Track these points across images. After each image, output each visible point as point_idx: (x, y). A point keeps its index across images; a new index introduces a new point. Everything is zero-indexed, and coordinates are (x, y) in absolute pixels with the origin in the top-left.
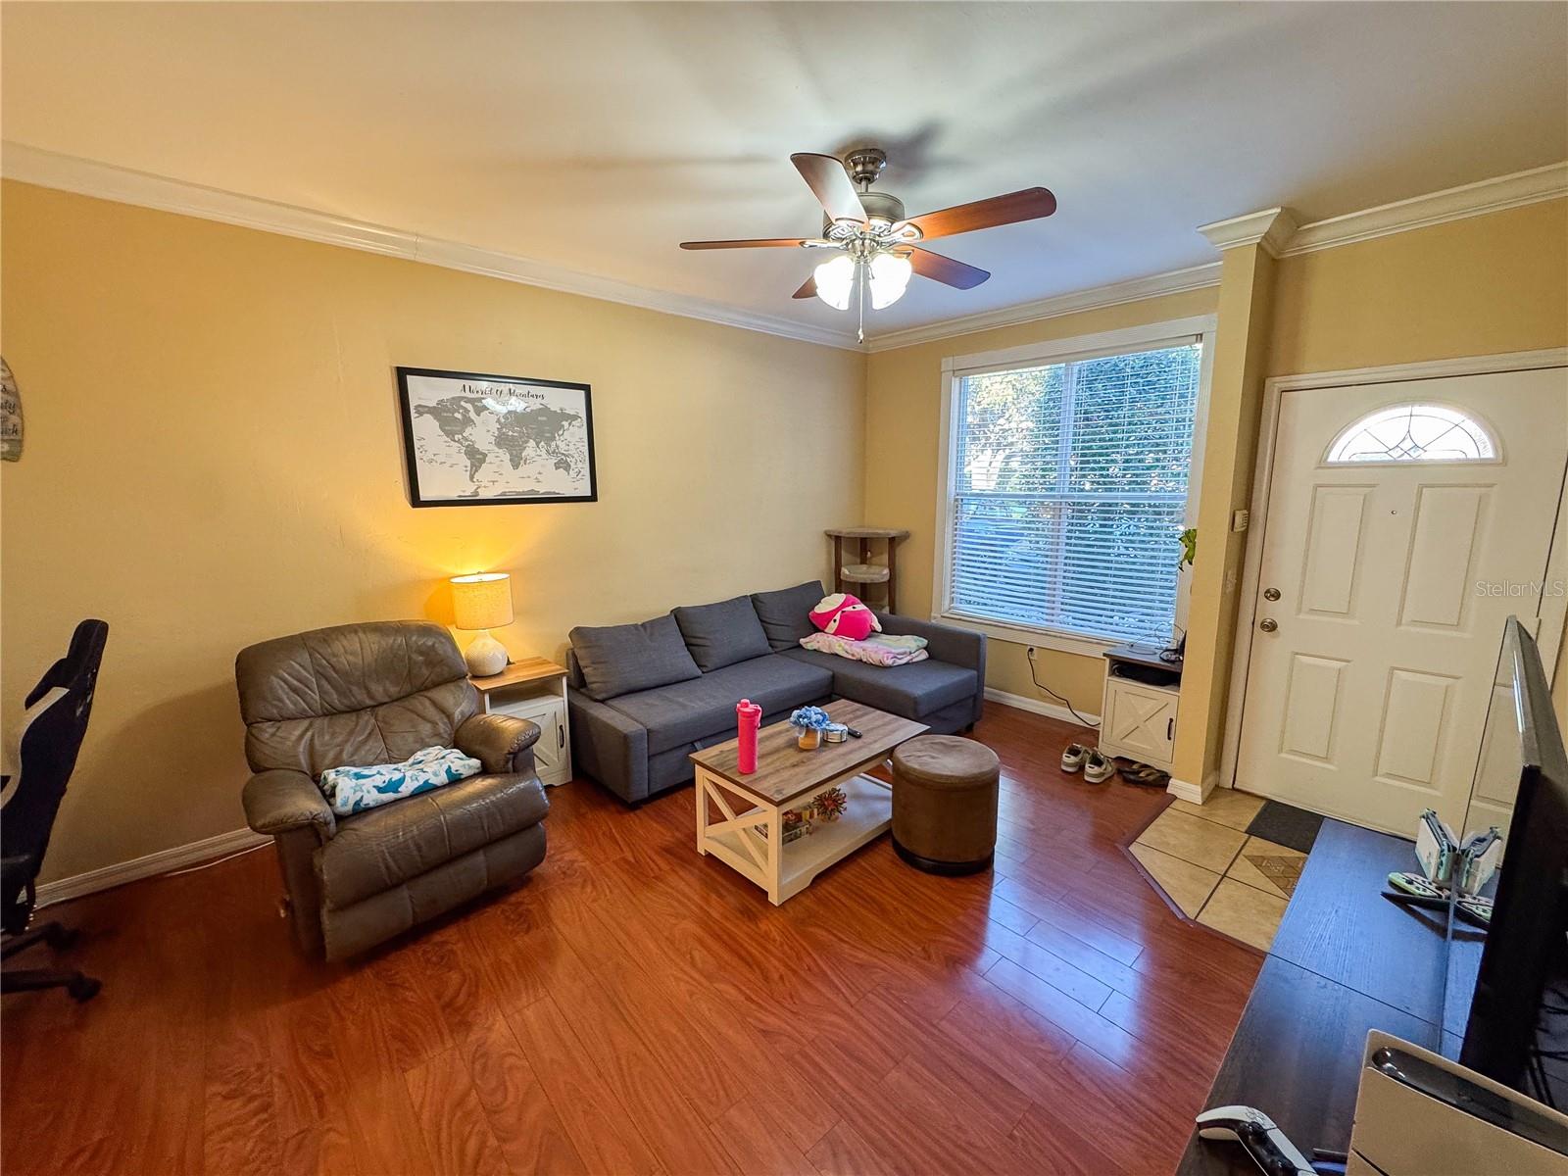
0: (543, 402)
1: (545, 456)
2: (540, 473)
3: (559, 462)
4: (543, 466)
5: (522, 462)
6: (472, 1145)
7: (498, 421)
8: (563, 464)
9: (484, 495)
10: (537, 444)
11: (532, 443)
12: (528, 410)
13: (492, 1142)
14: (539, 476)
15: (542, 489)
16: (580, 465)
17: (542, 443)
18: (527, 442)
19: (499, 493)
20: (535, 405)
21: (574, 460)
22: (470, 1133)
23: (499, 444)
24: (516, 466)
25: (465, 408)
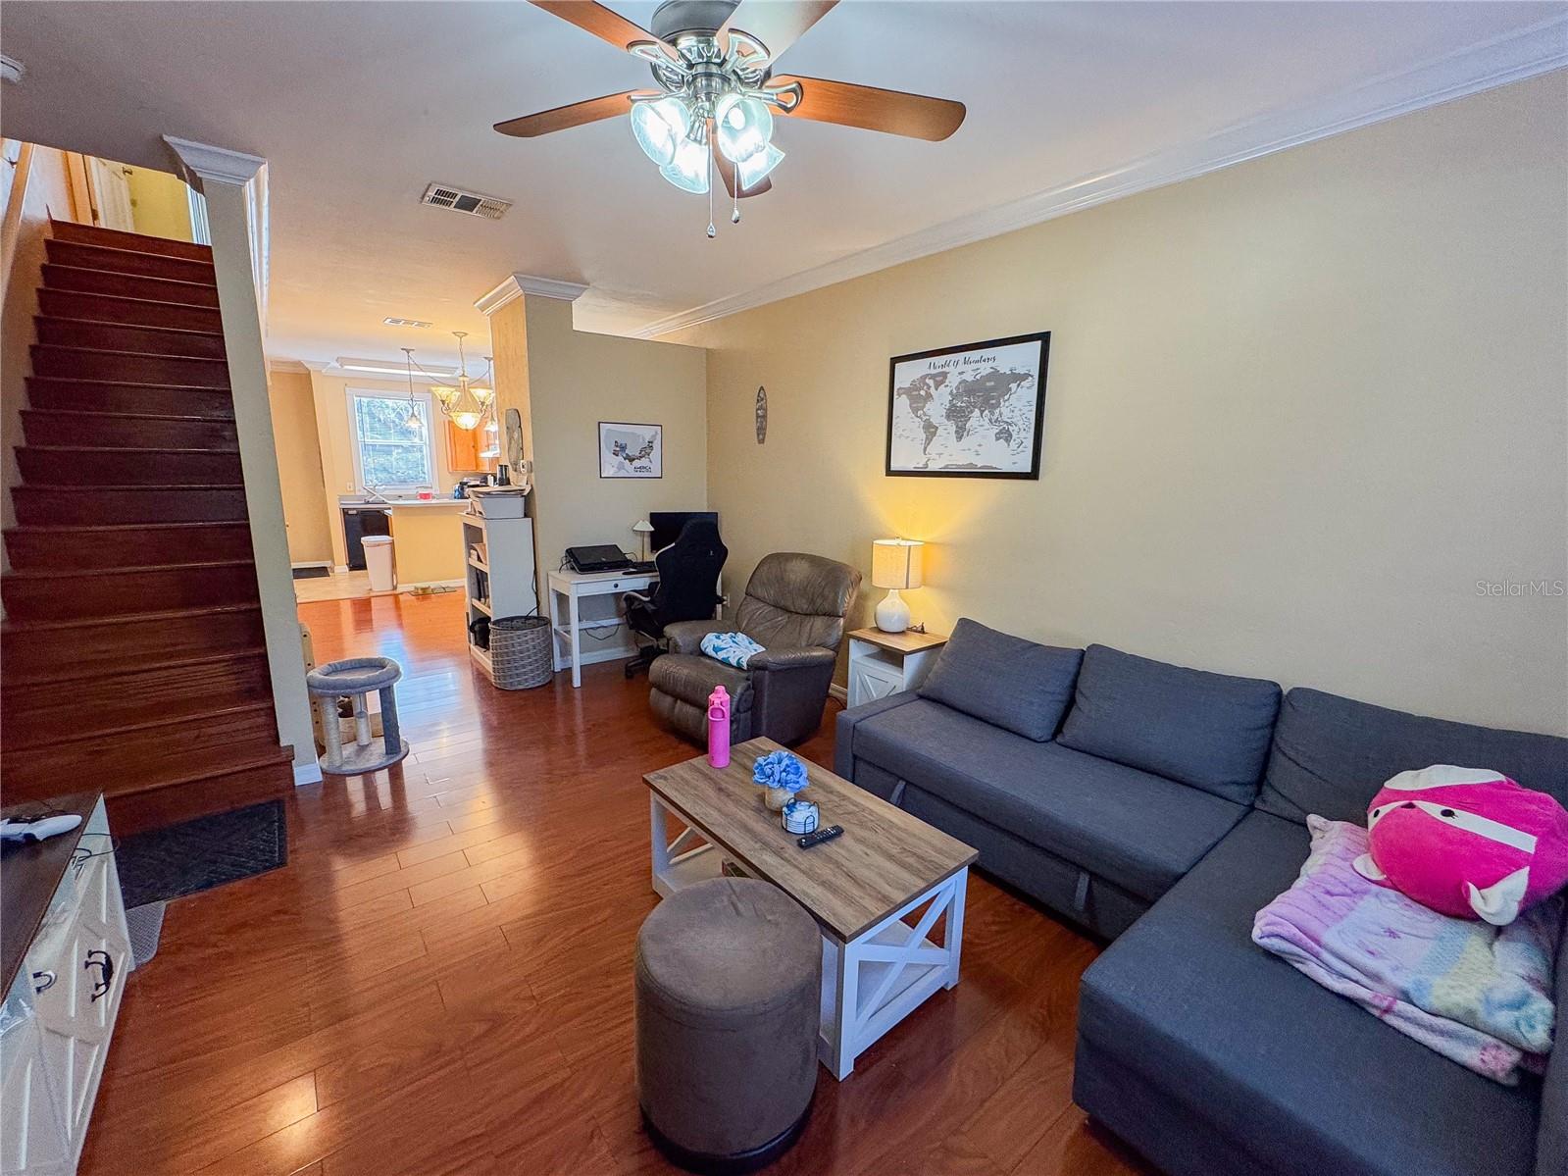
0: (994, 365)
1: (987, 426)
2: (980, 445)
3: (1001, 432)
4: (984, 437)
5: (965, 434)
7: (951, 393)
8: (1005, 435)
9: (933, 467)
10: (982, 412)
11: (977, 412)
12: (978, 377)
14: (978, 448)
15: (980, 463)
16: (1023, 434)
17: (987, 411)
18: (972, 412)
19: (943, 466)
20: (985, 369)
21: (1016, 429)
23: (948, 417)
24: (960, 438)
25: (928, 385)
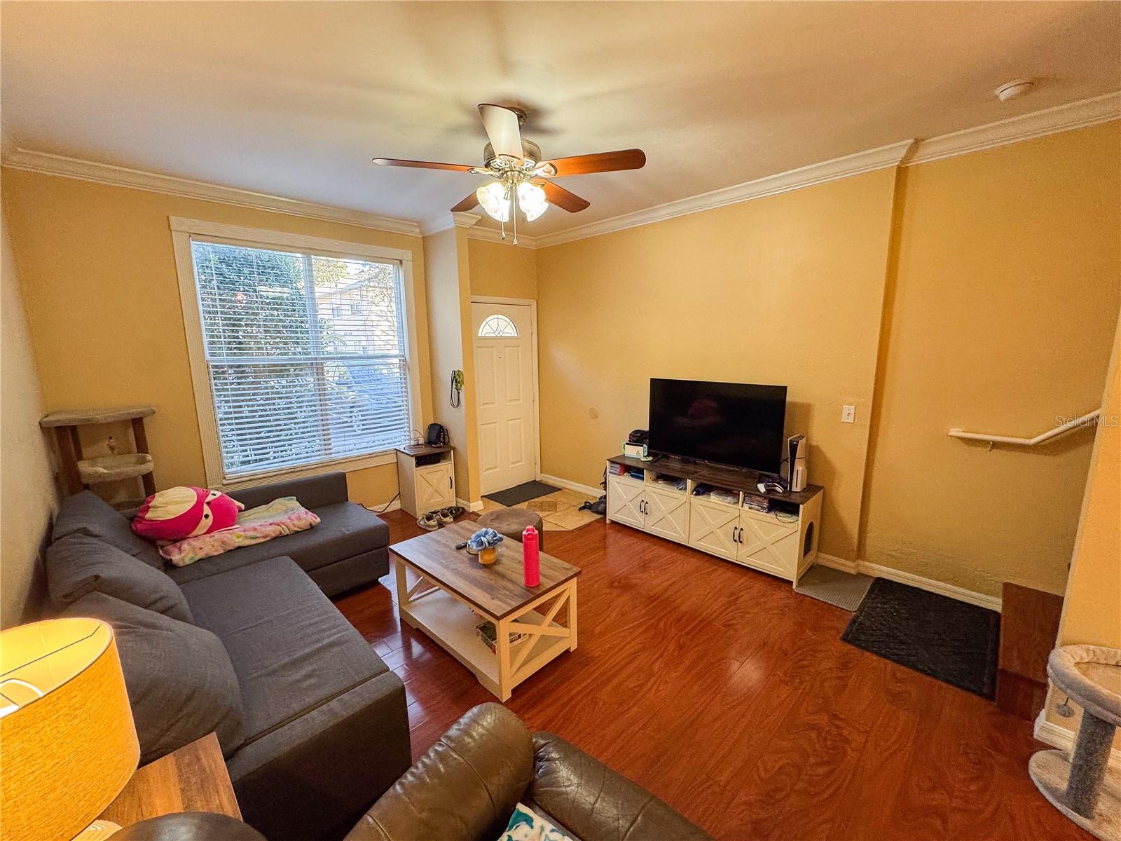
6: (822, 770)
13: (812, 760)
22: (817, 776)
